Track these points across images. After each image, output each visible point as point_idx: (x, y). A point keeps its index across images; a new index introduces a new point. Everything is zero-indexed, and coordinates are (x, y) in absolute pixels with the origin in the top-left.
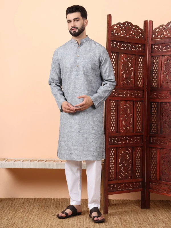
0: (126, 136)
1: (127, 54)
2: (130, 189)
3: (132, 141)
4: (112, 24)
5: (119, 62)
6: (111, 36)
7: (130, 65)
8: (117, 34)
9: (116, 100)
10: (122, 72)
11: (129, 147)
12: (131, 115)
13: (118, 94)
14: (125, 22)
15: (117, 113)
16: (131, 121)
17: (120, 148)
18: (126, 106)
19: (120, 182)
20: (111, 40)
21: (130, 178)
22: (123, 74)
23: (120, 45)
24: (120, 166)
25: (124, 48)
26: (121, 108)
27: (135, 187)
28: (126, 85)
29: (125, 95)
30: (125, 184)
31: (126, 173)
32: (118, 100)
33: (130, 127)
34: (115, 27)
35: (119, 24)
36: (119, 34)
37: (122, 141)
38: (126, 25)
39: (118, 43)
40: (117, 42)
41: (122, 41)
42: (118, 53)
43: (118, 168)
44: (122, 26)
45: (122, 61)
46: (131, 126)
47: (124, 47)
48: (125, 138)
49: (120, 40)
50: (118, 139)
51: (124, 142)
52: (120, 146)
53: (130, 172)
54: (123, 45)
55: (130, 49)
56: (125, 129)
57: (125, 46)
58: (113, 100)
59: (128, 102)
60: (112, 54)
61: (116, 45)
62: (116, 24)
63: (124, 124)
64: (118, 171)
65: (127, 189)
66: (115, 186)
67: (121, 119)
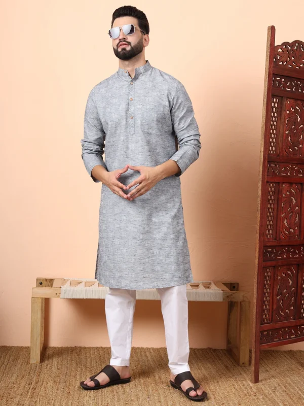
0: (288, 246)
1: (296, 100)
2: (293, 336)
3: (297, 254)
4: (276, 45)
5: (283, 113)
6: (274, 67)
7: (299, 119)
8: (281, 63)
9: (275, 183)
10: (287, 132)
11: (292, 265)
12: (297, 208)
13: (280, 172)
14: (296, 42)
15: (276, 206)
16: (297, 219)
17: (279, 266)
18: (291, 192)
19: (278, 325)
20: (274, 74)
21: (292, 318)
22: (287, 136)
23: (286, 82)
24: (278, 297)
25: (292, 89)
26: (284, 195)
27: (298, 333)
28: (292, 156)
29: (289, 174)
30: (285, 329)
31: (287, 311)
32: (279, 183)
33: (294, 230)
34: (280, 50)
35: (286, 44)
36: (285, 63)
37: (282, 253)
38: (296, 48)
39: (283, 80)
40: (281, 76)
41: (289, 75)
42: (282, 97)
43: (275, 301)
44: (290, 48)
45: (288, 112)
46: (297, 228)
47: (291, 87)
48: (286, 248)
49: (286, 73)
50: (277, 252)
51: (285, 256)
52: (280, 264)
53: (292, 308)
54: (291, 84)
55: (300, 91)
56: (287, 232)
57: (294, 86)
58: (271, 182)
59: (294, 185)
60: (273, 100)
61: (280, 82)
62: (280, 44)
63: (286, 224)
64: (275, 307)
65: (287, 337)
66: (270, 333)
67: (282, 215)
